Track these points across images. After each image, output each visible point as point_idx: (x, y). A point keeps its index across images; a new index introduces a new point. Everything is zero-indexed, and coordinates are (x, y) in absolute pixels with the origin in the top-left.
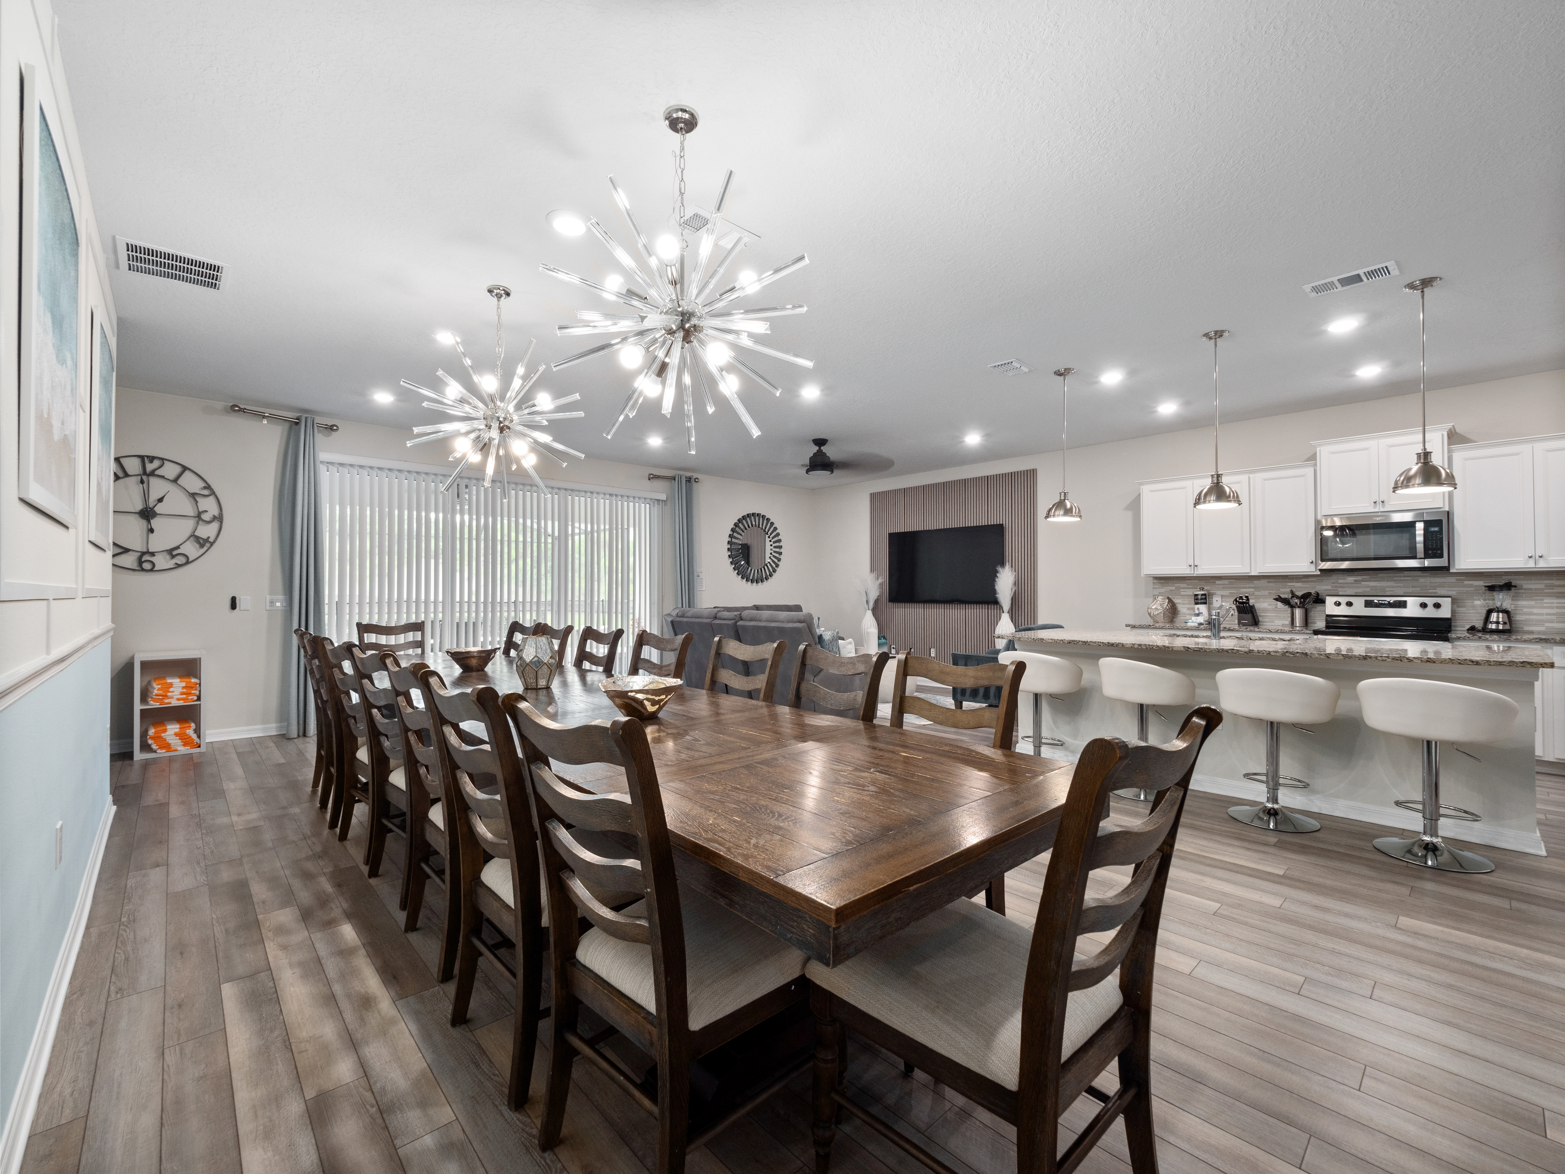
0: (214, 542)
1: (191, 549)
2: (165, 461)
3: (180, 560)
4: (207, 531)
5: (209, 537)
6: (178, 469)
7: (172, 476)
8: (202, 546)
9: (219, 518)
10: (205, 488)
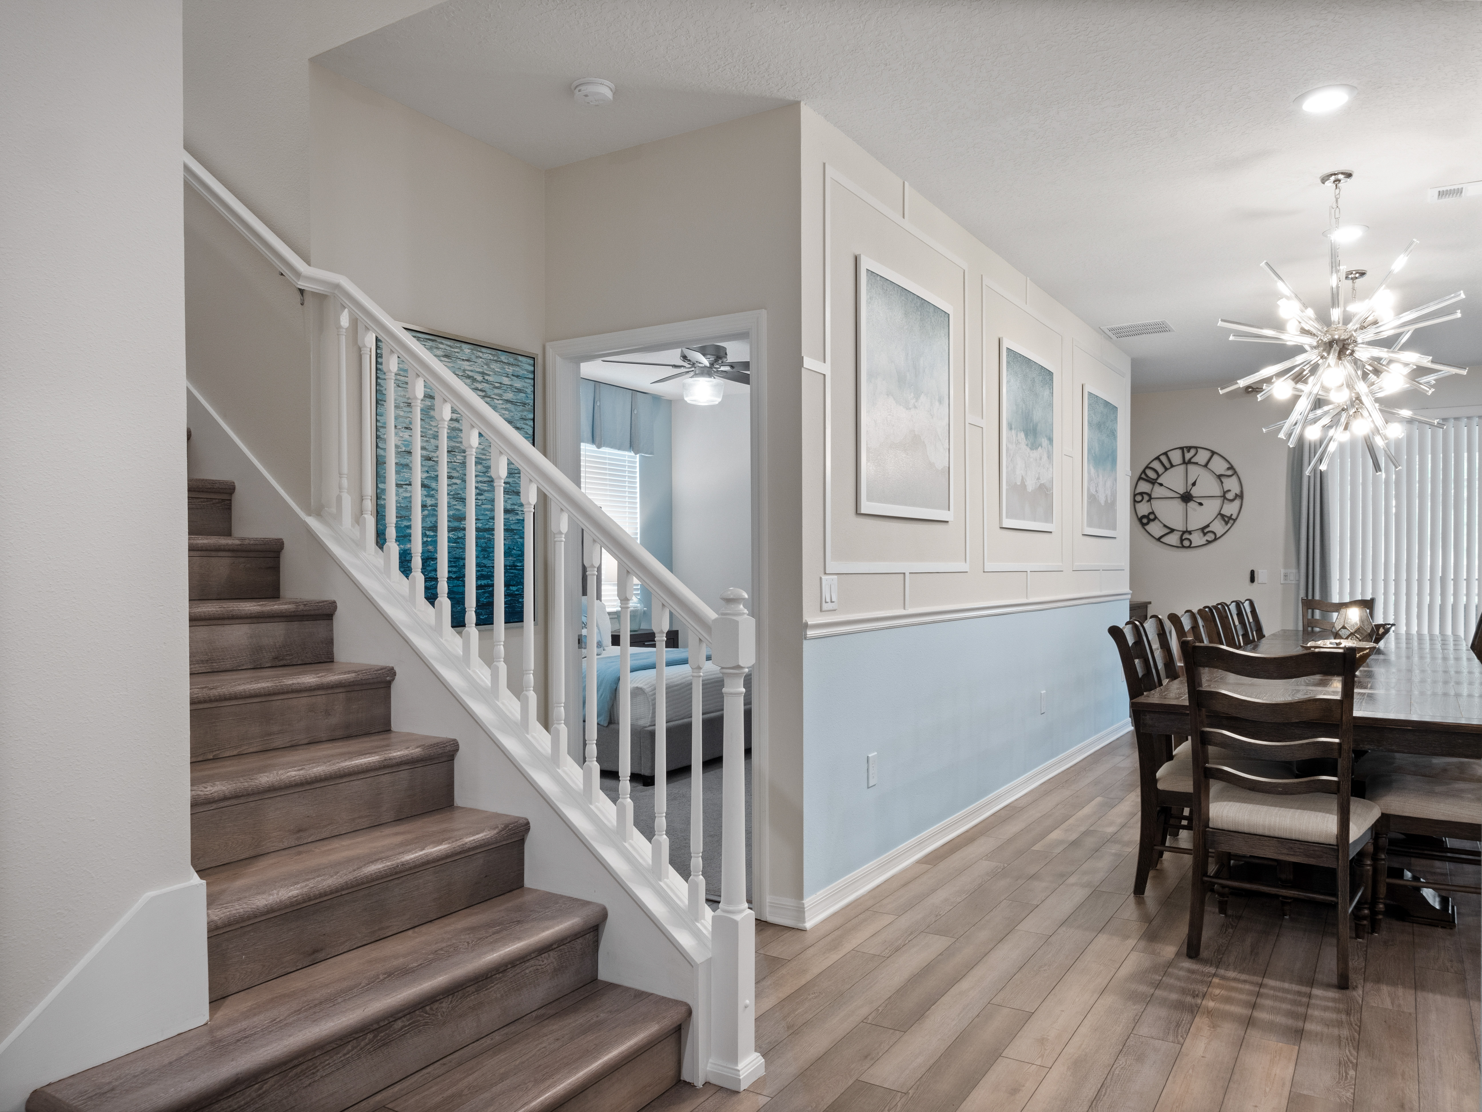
0: (1237, 519)
1: (1218, 527)
2: (1199, 449)
3: (1210, 537)
4: (1230, 509)
5: (1232, 515)
6: (1208, 454)
7: (1203, 463)
8: (1227, 523)
9: (1240, 496)
10: (1228, 469)
